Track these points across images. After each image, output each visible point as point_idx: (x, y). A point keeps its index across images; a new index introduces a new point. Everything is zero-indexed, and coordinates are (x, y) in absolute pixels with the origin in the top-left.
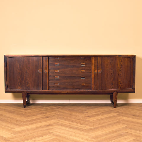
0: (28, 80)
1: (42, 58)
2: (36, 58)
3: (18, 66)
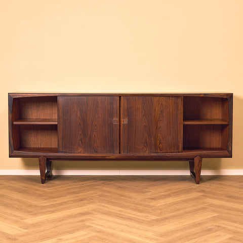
0: (95, 136)
2: (109, 99)
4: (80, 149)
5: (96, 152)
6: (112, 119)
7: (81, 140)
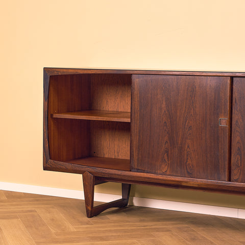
0: (188, 147)
1: (229, 81)
2: (212, 82)
3: (164, 106)
4: (165, 168)
5: (190, 175)
6: (218, 117)
7: (167, 152)
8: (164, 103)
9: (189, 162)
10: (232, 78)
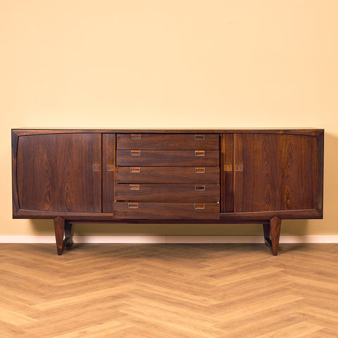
3: (45, 157)
7: (49, 194)
8: (45, 155)
9: (68, 200)
10: (102, 134)
